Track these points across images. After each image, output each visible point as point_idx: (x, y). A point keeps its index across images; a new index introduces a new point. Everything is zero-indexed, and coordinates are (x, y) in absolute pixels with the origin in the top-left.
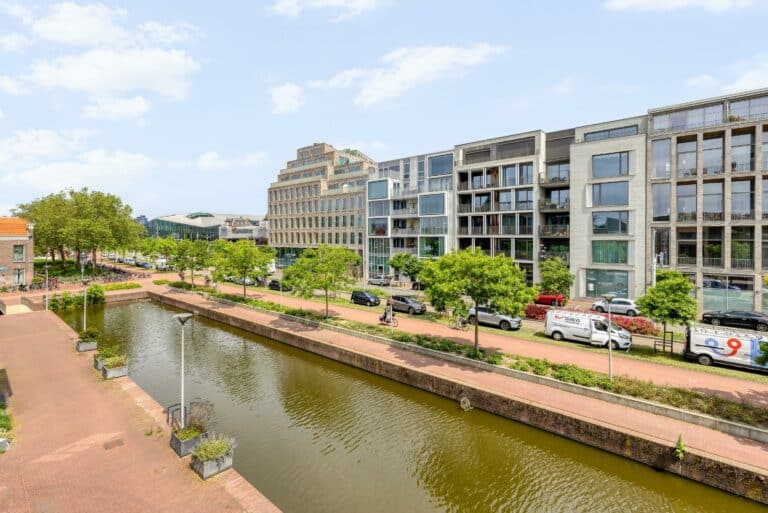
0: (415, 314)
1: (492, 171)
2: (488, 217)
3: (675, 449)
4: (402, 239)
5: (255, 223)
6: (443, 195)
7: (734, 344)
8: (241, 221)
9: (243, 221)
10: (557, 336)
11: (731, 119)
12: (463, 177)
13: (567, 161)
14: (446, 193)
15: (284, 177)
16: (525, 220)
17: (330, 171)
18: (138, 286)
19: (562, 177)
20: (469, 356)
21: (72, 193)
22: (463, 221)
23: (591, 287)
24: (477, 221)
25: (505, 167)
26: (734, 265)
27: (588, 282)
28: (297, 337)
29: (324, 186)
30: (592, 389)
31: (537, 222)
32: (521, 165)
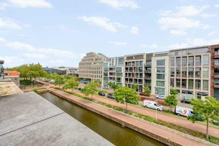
0: (113, 99)
1: (133, 62)
2: (132, 73)
3: (168, 140)
4: (112, 78)
5: (76, 70)
6: (121, 67)
7: (185, 111)
8: (72, 69)
9: (73, 69)
10: (146, 107)
11: (189, 54)
12: (126, 63)
13: (151, 61)
14: (122, 67)
15: (83, 60)
16: (141, 75)
17: (94, 59)
18: (46, 88)
19: (150, 64)
20: (125, 112)
21: (30, 64)
22: (126, 74)
23: (156, 92)
24: (130, 74)
25: (136, 61)
26: (189, 88)
27: (155, 90)
28: (85, 105)
29: (93, 63)
30: (152, 123)
31: (144, 75)
32: (140, 61)
